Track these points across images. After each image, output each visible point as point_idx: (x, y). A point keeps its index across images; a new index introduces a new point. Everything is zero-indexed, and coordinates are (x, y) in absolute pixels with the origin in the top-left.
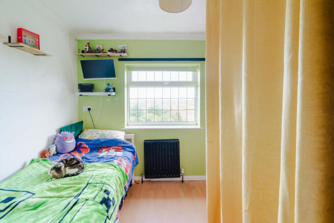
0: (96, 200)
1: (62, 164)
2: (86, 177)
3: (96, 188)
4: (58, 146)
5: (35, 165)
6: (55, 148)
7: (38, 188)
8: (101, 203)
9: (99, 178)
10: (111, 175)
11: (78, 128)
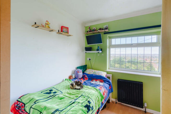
0: (83, 104)
1: (74, 83)
2: (82, 92)
3: (85, 99)
4: (76, 75)
5: (66, 81)
6: (74, 75)
7: (64, 91)
8: (85, 107)
9: (88, 94)
10: (93, 94)
11: (84, 68)
